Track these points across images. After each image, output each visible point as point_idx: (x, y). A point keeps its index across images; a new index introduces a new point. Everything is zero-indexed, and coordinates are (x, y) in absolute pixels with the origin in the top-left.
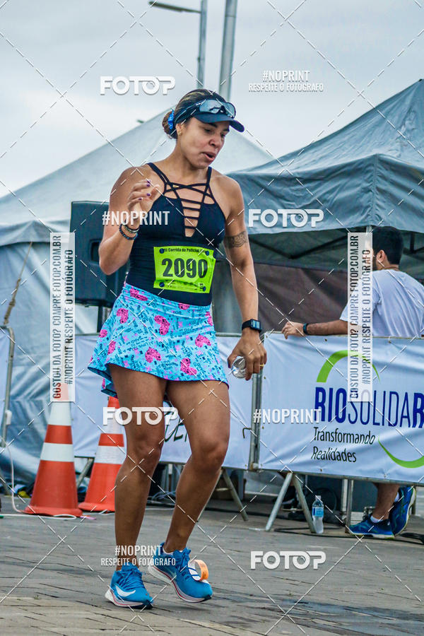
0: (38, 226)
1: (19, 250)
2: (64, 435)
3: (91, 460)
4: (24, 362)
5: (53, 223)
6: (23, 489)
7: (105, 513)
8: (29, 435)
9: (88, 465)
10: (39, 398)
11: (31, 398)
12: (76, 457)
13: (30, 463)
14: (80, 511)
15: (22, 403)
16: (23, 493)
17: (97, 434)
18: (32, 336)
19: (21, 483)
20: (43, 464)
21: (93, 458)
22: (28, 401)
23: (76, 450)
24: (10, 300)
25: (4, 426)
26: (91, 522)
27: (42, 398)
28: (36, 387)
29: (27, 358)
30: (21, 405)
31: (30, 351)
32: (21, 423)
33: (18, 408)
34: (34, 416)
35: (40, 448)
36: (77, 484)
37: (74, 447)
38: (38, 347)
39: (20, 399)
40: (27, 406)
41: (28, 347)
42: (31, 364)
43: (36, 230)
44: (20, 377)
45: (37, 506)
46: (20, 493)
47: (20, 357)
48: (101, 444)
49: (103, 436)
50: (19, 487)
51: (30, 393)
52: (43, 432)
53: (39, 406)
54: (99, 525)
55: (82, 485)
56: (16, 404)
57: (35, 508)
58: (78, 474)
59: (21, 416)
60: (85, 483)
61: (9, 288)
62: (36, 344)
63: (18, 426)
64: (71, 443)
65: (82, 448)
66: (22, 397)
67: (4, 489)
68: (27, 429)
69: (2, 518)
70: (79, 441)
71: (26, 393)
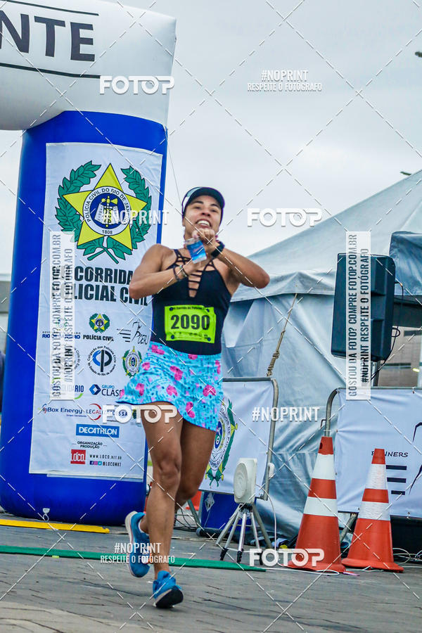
0: (302, 278)
1: (284, 302)
2: (327, 489)
3: (355, 515)
5: (318, 274)
6: (284, 543)
7: (368, 569)
8: (292, 488)
9: (351, 521)
10: (301, 452)
11: (293, 451)
12: (339, 512)
13: (293, 517)
14: (343, 567)
15: (285, 456)
17: (362, 489)
18: (296, 389)
19: (282, 536)
20: (307, 518)
21: (357, 514)
22: (290, 454)
23: (339, 505)
24: (275, 352)
25: (267, 479)
26: (354, 578)
27: (306, 451)
28: (300, 439)
30: (283, 458)
31: (293, 403)
32: (283, 477)
33: (280, 460)
34: (296, 469)
35: (304, 502)
36: (341, 539)
37: (337, 501)
38: (302, 400)
39: (282, 451)
40: (289, 458)
41: (292, 399)
43: (301, 282)
44: (282, 430)
46: (283, 546)
48: (364, 500)
49: (367, 491)
51: (291, 447)
52: (306, 487)
53: (302, 459)
54: (362, 582)
55: (344, 540)
56: (278, 456)
58: (342, 529)
60: (347, 538)
61: (273, 339)
62: (300, 397)
63: (280, 479)
64: (336, 498)
65: (345, 503)
66: (284, 449)
67: (266, 543)
68: (289, 482)
69: (264, 571)
70: (343, 495)
71: (288, 446)
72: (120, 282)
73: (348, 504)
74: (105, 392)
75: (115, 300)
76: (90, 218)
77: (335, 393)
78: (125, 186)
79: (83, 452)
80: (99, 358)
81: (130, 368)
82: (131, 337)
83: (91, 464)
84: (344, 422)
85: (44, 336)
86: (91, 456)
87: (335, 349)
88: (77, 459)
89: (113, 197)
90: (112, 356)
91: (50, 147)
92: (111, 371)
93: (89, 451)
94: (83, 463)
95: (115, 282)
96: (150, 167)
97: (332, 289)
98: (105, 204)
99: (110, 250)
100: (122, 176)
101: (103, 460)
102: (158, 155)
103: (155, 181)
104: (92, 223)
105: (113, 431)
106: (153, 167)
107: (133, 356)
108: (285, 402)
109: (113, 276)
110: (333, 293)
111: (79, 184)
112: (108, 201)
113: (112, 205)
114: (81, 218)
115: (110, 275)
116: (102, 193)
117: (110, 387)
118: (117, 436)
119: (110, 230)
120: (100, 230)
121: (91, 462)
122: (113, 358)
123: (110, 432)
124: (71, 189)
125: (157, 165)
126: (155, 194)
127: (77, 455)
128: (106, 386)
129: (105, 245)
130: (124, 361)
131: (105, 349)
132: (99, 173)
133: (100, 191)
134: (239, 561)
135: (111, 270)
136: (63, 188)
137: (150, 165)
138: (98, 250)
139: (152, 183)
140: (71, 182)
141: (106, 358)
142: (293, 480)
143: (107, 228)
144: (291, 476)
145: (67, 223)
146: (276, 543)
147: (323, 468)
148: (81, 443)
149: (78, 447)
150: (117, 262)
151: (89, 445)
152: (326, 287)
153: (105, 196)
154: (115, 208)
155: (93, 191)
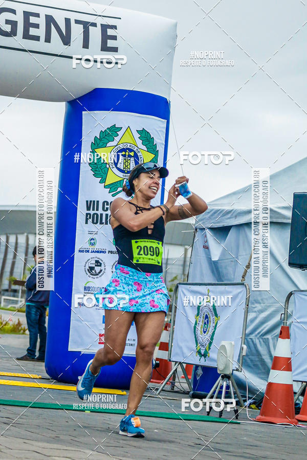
2: (285, 364)
4: (256, 309)
5: (279, 208)
6: (254, 403)
8: (259, 363)
9: (302, 387)
10: (265, 337)
11: (260, 336)
12: (294, 381)
13: (260, 385)
14: (296, 421)
15: (254, 340)
16: (253, 406)
19: (252, 398)
20: (270, 385)
21: (306, 382)
22: (258, 338)
23: (294, 376)
24: (248, 264)
25: (241, 356)
26: (304, 429)
27: (269, 336)
28: (265, 327)
29: (259, 307)
30: (253, 342)
31: (261, 301)
32: (252, 355)
33: (251, 343)
34: (262, 349)
35: (268, 373)
36: (295, 401)
37: (292, 373)
38: (267, 299)
39: (252, 336)
40: (257, 342)
41: (259, 298)
42: (261, 311)
44: (252, 321)
45: (265, 416)
46: (251, 406)
47: (253, 306)
50: (251, 401)
51: (259, 333)
52: (269, 363)
53: (266, 342)
55: (297, 402)
56: (249, 340)
57: (263, 417)
58: (295, 393)
59: (253, 349)
60: (299, 400)
61: (246, 255)
62: (265, 297)
63: (250, 357)
64: (291, 371)
65: (297, 375)
66: (254, 335)
67: (240, 403)
68: (257, 359)
69: (239, 423)
70: (296, 369)
71: (257, 333)
73: (300, 376)
76: (114, 166)
77: (291, 294)
78: (139, 143)
84: (298, 316)
85: (80, 251)
87: (291, 262)
88: (103, 341)
89: (131, 150)
91: (85, 114)
96: (158, 129)
97: (289, 219)
100: (137, 136)
102: (164, 120)
103: (161, 139)
104: (115, 170)
106: (160, 129)
108: (255, 300)
110: (290, 221)
111: (106, 141)
113: (130, 156)
114: (108, 166)
116: (122, 147)
119: (128, 175)
120: (121, 174)
124: (100, 145)
125: (163, 128)
126: (161, 149)
127: (103, 338)
132: (120, 133)
134: (220, 416)
136: (95, 144)
137: (158, 128)
138: (119, 189)
139: (159, 141)
140: (100, 139)
142: (260, 357)
143: (126, 173)
144: (258, 354)
145: (97, 170)
146: (247, 403)
147: (282, 349)
152: (284, 217)
153: (124, 150)
154: (132, 159)
155: (116, 146)
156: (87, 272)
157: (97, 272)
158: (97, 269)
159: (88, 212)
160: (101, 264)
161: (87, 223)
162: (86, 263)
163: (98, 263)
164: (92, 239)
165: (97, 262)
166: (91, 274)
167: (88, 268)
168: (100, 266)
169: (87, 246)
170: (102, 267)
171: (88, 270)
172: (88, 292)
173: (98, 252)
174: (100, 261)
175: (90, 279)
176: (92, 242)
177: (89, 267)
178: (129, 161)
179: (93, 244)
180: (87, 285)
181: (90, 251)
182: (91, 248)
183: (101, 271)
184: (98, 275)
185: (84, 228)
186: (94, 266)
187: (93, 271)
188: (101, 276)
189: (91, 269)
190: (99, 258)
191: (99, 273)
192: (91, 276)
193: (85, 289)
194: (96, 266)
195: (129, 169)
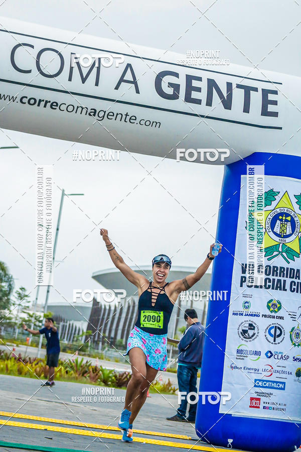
72: (290, 277)
74: (276, 357)
75: (286, 290)
76: (270, 230)
78: (296, 207)
79: (259, 399)
80: (273, 331)
81: (295, 340)
82: (297, 317)
83: (264, 408)
85: (233, 314)
86: (264, 403)
88: (254, 405)
89: (287, 215)
90: (282, 330)
91: (244, 178)
92: (281, 342)
93: (263, 399)
94: (259, 407)
95: (287, 277)
98: (281, 220)
99: (284, 254)
100: (294, 200)
101: (273, 406)
104: (271, 234)
105: (281, 385)
107: (297, 331)
109: (285, 272)
112: (284, 218)
113: (287, 221)
114: (264, 230)
115: (283, 272)
116: (280, 212)
117: (280, 353)
118: (284, 389)
119: (284, 239)
120: (277, 239)
121: (264, 407)
122: (283, 332)
123: (279, 385)
127: (254, 401)
128: (277, 352)
129: (280, 250)
130: (291, 335)
131: (277, 325)
132: (278, 198)
133: (278, 210)
135: (284, 268)
138: (275, 253)
141: (278, 332)
143: (282, 238)
148: (257, 393)
149: (255, 396)
150: (289, 263)
151: (263, 394)
153: (281, 214)
154: (289, 224)
155: (273, 210)
156: (240, 335)
157: (251, 335)
158: (251, 332)
159: (243, 275)
160: (254, 327)
161: (241, 286)
162: (240, 326)
163: (251, 327)
164: (246, 302)
165: (251, 325)
166: (244, 337)
167: (241, 331)
168: (254, 329)
169: (241, 309)
170: (256, 331)
171: (241, 333)
172: (240, 355)
173: (252, 315)
174: (254, 325)
175: (243, 342)
176: (246, 305)
177: (243, 330)
178: (286, 226)
179: (247, 308)
180: (240, 348)
181: (244, 314)
182: (245, 311)
183: (254, 334)
184: (251, 338)
185: (239, 291)
186: (247, 329)
187: (247, 335)
188: (254, 340)
189: (245, 332)
190: (252, 322)
191: (253, 336)
192: (244, 339)
193: (238, 351)
194: (249, 329)
195: (286, 233)
